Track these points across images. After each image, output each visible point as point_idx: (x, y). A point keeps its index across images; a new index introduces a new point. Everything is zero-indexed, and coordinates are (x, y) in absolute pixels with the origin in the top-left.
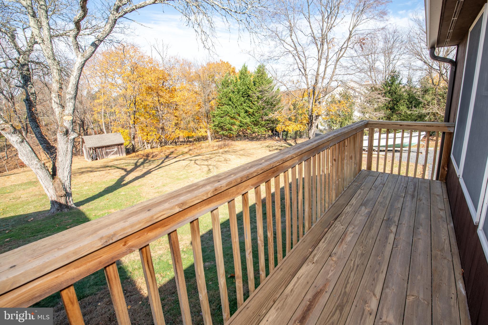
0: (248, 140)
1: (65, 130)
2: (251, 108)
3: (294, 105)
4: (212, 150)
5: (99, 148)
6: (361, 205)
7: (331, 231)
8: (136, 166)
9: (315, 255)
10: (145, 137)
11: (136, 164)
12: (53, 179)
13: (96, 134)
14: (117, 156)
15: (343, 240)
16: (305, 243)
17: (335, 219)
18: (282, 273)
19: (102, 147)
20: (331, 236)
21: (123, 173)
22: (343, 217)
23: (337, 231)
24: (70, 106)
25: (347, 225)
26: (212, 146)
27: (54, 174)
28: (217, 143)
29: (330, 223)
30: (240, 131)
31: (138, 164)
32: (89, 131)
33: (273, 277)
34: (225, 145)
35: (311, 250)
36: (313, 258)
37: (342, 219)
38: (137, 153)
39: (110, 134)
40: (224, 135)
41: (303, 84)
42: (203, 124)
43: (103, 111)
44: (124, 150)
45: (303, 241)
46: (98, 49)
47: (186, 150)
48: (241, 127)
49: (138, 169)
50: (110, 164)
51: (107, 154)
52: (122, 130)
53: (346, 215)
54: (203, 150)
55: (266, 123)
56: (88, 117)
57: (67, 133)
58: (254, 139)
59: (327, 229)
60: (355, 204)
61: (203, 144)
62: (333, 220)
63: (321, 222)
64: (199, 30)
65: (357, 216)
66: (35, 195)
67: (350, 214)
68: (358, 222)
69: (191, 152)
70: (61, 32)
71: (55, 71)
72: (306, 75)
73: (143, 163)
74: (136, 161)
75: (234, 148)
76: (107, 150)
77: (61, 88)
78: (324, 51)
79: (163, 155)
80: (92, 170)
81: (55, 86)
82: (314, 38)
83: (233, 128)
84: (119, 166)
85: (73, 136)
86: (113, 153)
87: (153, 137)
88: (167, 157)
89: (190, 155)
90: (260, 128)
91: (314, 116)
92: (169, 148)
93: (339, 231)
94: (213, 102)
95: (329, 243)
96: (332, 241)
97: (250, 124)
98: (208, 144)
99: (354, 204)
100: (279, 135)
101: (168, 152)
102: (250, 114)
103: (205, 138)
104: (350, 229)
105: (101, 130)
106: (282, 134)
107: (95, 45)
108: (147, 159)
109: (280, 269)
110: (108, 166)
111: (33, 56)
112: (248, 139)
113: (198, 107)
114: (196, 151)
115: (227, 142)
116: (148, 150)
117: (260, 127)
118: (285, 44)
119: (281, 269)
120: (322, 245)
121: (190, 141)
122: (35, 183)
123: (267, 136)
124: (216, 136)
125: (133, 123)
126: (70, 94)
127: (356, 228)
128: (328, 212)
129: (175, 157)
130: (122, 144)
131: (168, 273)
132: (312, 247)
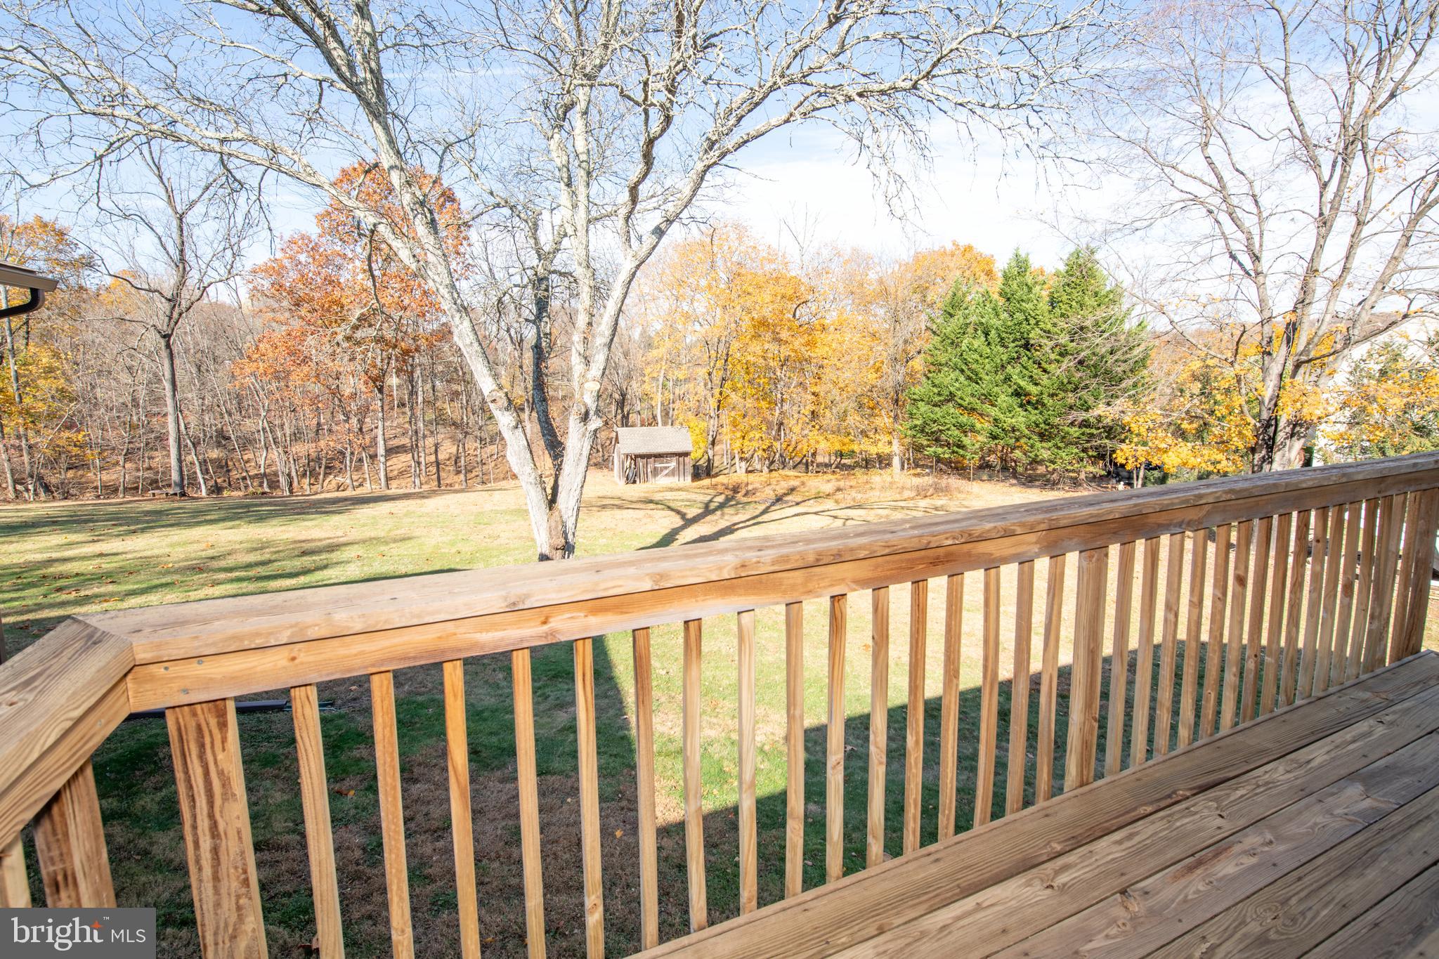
0: (1014, 481)
1: (583, 410)
2: (1036, 384)
3: (1205, 379)
4: (898, 497)
5: (642, 456)
6: (1352, 776)
7: (1162, 818)
8: (707, 511)
9: (1065, 868)
10: (738, 444)
11: (707, 505)
12: (550, 509)
13: (642, 425)
14: (673, 481)
15: (1200, 863)
16: (1047, 820)
17: (1199, 787)
18: (934, 869)
19: (648, 456)
20: (1156, 833)
21: (677, 522)
22: (1239, 793)
23: (1190, 827)
24: (599, 360)
25: (1242, 822)
26: (900, 485)
27: (552, 502)
28: (917, 481)
29: (1174, 792)
30: (991, 452)
31: (712, 506)
32: (633, 418)
33: (903, 869)
34: (938, 489)
35: (1058, 847)
36: (1057, 872)
37: (1232, 798)
38: (714, 480)
39: (669, 426)
40: (939, 460)
41: (1241, 306)
42: (884, 420)
43: (662, 374)
44: (690, 469)
45: (1044, 812)
46: (665, 239)
47: (828, 488)
48: (994, 437)
49: (709, 518)
50: (657, 497)
51: (656, 472)
52: (693, 421)
53: (1258, 791)
54: (874, 495)
55: (1083, 434)
56: (635, 388)
57: (585, 418)
58: (1037, 483)
59: (1149, 809)
60: (1321, 766)
61: (878, 477)
62: (1191, 789)
63: (1138, 780)
64: (882, 172)
65: (1307, 807)
66: (521, 538)
67: (1274, 791)
68: (1302, 830)
69: (839, 496)
70: (609, 209)
71: (587, 289)
72: (1258, 274)
73: (722, 506)
74: (709, 498)
75: (965, 503)
76: (658, 465)
77: (590, 324)
78: (1350, 184)
79: (769, 493)
80: (621, 504)
81: (582, 320)
82: (1305, 141)
83: (966, 441)
84: (672, 505)
85: (595, 423)
86: (666, 472)
87: (755, 443)
88: (779, 499)
89: (837, 502)
90: (1059, 448)
91: (1282, 424)
92: (787, 478)
93: (1200, 830)
94: (918, 364)
95: (1138, 852)
96: (1153, 850)
97: (1027, 432)
98: (889, 479)
99: (1313, 764)
100: (1130, 478)
101: (782, 487)
102: (1029, 402)
103: (883, 461)
104: (1252, 839)
105: (654, 417)
106: (1145, 478)
107: (659, 232)
108: (733, 498)
109: (932, 858)
110: (651, 502)
111: (559, 262)
112: (1015, 477)
113: (875, 375)
114: (853, 493)
115: (945, 481)
116: (739, 474)
117: (1062, 445)
118: (1177, 177)
119: (937, 860)
120: (1107, 849)
121: (844, 465)
122: (523, 512)
123: (1083, 476)
124: (916, 460)
125: (716, 405)
126: (603, 335)
127: (1282, 848)
128: (1183, 758)
129: (798, 504)
130: (686, 454)
131: (715, 792)
132: (1069, 840)
